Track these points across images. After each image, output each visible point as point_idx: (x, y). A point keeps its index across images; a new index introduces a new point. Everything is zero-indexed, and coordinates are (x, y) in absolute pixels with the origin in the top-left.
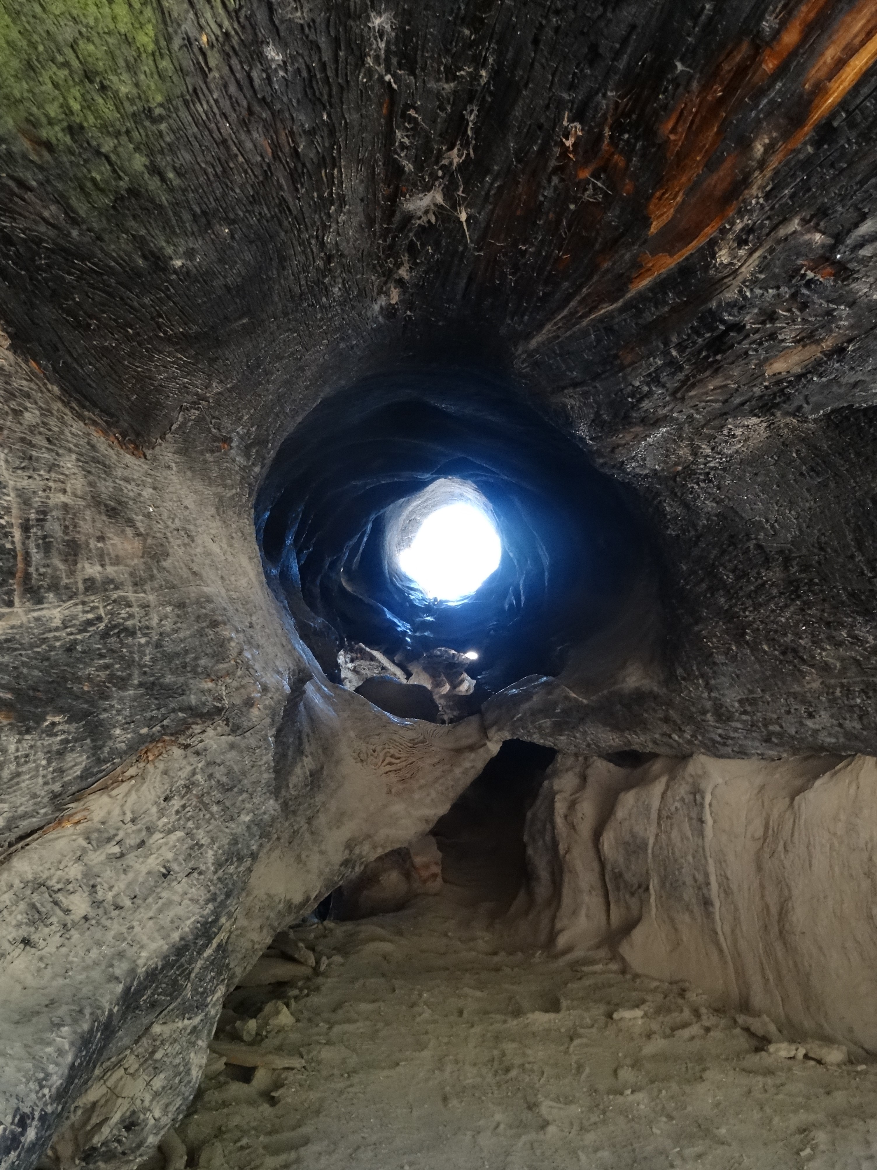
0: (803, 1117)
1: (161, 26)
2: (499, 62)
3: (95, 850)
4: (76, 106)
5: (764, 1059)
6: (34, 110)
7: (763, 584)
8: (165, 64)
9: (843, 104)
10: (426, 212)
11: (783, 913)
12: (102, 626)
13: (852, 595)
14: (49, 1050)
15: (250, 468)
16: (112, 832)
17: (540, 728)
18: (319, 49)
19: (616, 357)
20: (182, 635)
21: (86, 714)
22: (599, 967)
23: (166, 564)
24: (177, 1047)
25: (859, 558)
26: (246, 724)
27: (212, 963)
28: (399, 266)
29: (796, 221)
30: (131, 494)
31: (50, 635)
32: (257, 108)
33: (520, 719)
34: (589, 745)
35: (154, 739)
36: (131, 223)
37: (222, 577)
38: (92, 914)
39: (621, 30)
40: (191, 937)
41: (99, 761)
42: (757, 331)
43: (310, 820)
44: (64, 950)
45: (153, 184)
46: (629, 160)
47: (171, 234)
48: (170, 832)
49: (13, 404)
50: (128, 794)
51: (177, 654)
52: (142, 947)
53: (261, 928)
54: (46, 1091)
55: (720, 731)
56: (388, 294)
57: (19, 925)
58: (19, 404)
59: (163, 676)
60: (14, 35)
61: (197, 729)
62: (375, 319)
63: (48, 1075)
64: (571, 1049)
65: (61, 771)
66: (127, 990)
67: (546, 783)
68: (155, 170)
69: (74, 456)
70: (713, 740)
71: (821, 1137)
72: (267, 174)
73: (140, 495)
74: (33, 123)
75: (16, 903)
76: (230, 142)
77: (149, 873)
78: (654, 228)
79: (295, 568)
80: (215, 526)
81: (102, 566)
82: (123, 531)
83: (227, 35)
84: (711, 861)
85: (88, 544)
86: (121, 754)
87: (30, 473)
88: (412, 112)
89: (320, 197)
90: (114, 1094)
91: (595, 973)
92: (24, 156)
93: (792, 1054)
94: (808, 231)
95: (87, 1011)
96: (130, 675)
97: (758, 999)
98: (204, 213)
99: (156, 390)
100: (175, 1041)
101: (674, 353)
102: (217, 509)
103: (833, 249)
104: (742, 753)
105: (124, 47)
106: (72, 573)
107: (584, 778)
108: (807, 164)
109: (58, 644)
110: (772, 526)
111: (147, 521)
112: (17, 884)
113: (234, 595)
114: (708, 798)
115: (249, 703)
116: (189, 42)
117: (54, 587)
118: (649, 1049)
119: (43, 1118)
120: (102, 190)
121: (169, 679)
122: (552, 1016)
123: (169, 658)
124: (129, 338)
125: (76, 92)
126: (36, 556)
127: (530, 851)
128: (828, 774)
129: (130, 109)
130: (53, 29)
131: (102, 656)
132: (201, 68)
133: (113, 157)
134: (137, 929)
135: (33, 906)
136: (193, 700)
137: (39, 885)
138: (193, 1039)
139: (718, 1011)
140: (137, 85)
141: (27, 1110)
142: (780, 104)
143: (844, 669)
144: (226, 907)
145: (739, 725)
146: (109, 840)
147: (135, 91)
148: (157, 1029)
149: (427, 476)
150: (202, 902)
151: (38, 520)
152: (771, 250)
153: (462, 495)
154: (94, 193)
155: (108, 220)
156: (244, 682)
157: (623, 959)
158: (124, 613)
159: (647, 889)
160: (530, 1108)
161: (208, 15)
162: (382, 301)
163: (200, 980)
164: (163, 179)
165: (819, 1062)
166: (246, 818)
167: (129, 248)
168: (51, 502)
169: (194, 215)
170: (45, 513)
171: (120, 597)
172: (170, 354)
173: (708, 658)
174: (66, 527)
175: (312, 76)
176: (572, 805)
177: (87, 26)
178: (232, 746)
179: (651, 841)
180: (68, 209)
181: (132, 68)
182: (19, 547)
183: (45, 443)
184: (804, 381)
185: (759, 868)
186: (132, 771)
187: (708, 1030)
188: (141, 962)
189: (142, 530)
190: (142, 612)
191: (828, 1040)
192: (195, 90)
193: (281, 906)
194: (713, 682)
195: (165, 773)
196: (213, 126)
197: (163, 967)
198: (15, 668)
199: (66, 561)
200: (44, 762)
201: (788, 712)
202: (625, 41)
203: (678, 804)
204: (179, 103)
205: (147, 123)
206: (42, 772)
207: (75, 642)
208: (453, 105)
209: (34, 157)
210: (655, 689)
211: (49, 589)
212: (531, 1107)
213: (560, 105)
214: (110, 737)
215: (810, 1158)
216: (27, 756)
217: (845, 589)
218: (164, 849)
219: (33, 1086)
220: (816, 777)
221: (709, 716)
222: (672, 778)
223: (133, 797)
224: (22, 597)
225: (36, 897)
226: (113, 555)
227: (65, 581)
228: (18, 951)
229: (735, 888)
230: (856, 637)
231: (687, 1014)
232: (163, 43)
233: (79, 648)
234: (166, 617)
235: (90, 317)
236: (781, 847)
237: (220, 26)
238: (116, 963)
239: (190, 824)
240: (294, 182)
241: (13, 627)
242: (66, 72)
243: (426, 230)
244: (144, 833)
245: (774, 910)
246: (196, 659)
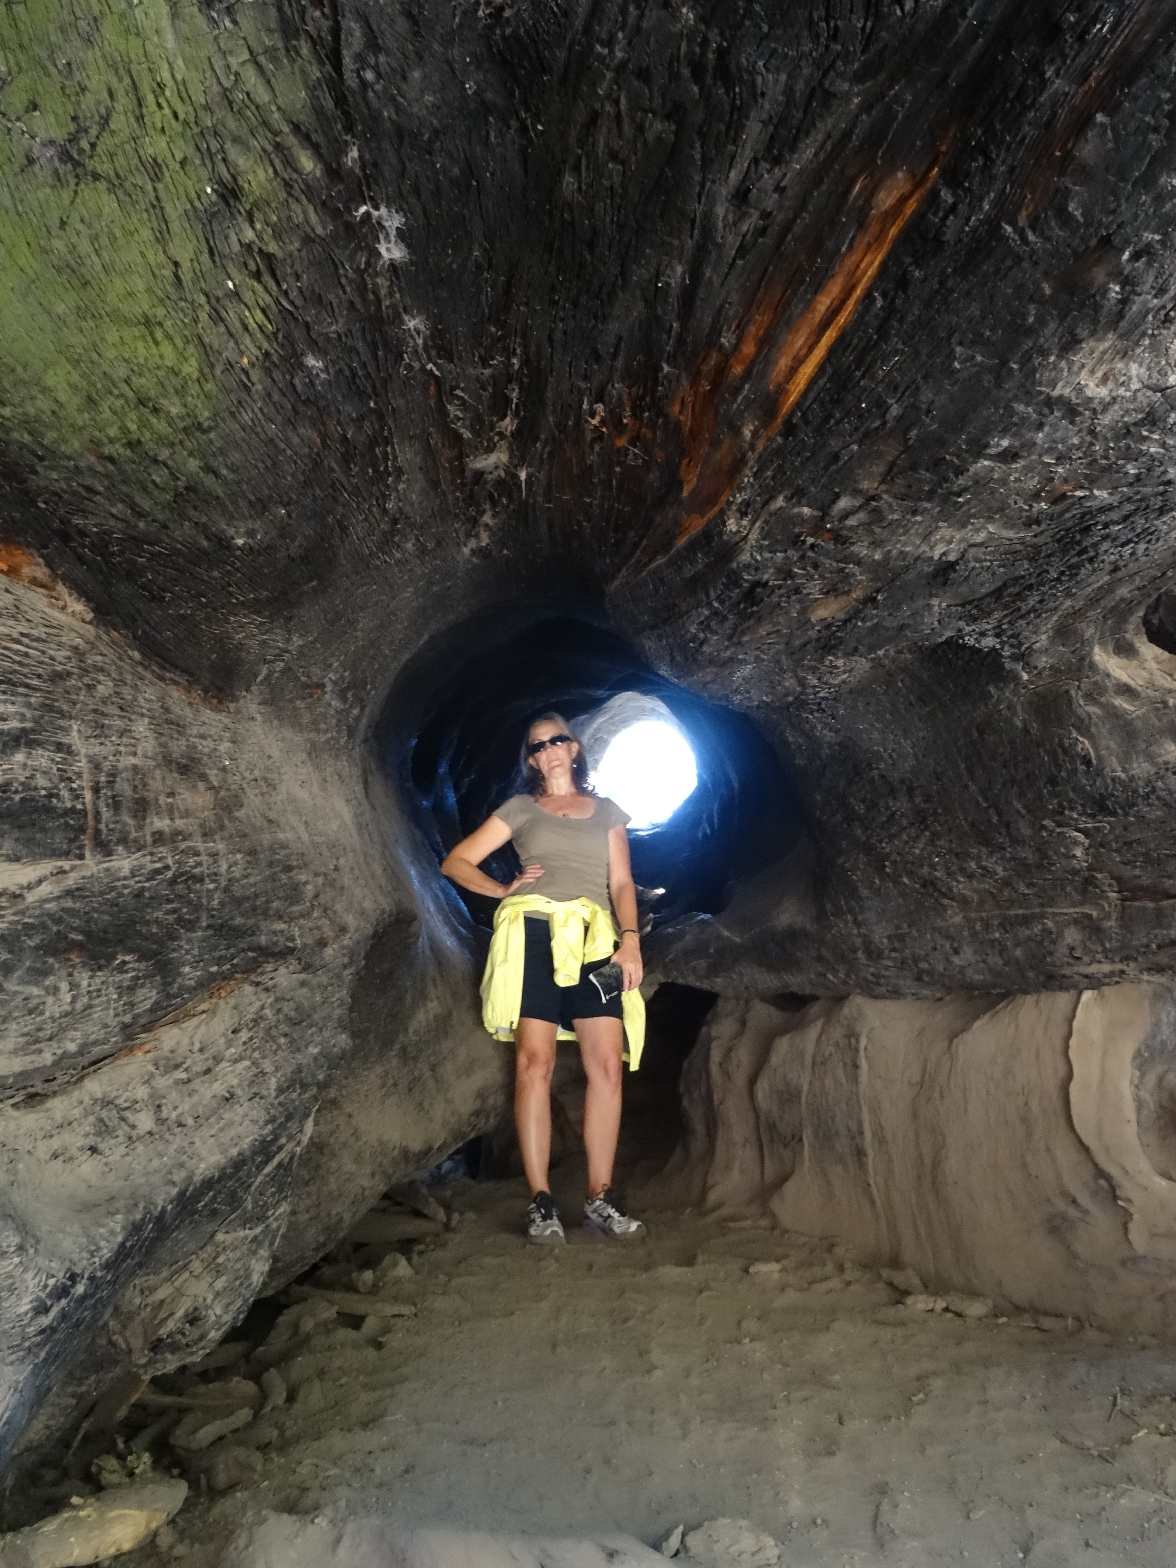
0: (926, 1365)
1: (204, 357)
2: (525, 352)
3: (162, 1076)
4: (133, 427)
5: (901, 1312)
6: (97, 434)
7: (893, 815)
8: (209, 386)
9: (798, 405)
10: (496, 468)
11: (937, 1162)
12: (170, 874)
13: (973, 825)
14: (102, 1230)
15: (347, 711)
16: (180, 1060)
17: (694, 970)
18: (358, 353)
19: (675, 605)
20: (252, 880)
21: (156, 953)
22: (747, 1223)
23: (240, 814)
24: (238, 1254)
25: (973, 788)
26: (318, 963)
27: (272, 1179)
28: (483, 512)
29: (781, 498)
30: (206, 750)
31: (119, 884)
32: (301, 408)
33: (672, 961)
34: (747, 988)
35: (226, 977)
36: (192, 513)
37: (306, 823)
38: (156, 1129)
39: (612, 340)
40: (248, 1153)
41: (169, 997)
42: (780, 587)
43: (433, 1068)
44: (128, 1159)
45: (209, 481)
46: (655, 434)
47: (230, 519)
48: (236, 1061)
49: (86, 680)
50: (197, 1027)
51: (248, 899)
52: (201, 1159)
53: (373, 1175)
54: (97, 1260)
55: (872, 970)
56: (477, 536)
57: (87, 1135)
58: (93, 679)
59: (231, 919)
60: (76, 377)
61: (269, 967)
62: (468, 561)
63: (98, 1249)
64: (698, 1301)
65: (132, 1005)
66: (182, 1193)
67: (704, 1029)
68: (208, 469)
69: (146, 720)
70: (866, 979)
71: (937, 1384)
72: (317, 464)
73: (215, 750)
74: (95, 443)
75: (86, 1116)
76: (277, 441)
77: (214, 1097)
78: (685, 493)
79: (451, 798)
80: (306, 771)
81: (172, 819)
82: (194, 787)
83: (267, 355)
84: (865, 1109)
85: (157, 800)
86: (191, 990)
87: (102, 740)
88: (458, 392)
89: (376, 471)
90: (179, 1293)
91: (741, 1229)
92: (90, 469)
93: (930, 1306)
94: (794, 506)
95: (141, 1206)
96: (198, 919)
97: (909, 1252)
98: (259, 500)
99: (236, 647)
100: (236, 1248)
101: (716, 604)
102: (309, 754)
103: (822, 519)
104: (896, 994)
105: (172, 377)
106: (140, 828)
107: (743, 1023)
108: (779, 452)
109: (126, 891)
110: (890, 756)
111: (221, 774)
112: (87, 1100)
113: (318, 839)
114: (863, 1042)
115: (322, 943)
116: (230, 365)
117: (123, 840)
118: (780, 1302)
119: (92, 1278)
120: (163, 489)
121: (238, 921)
122: (684, 1269)
123: (239, 902)
124: (204, 606)
125: (133, 415)
126: (106, 814)
127: (685, 1103)
128: (988, 1015)
129: (181, 425)
130: (109, 370)
131: (169, 901)
132: (245, 385)
133: (170, 463)
134: (198, 1144)
135: (101, 1120)
136: (263, 940)
137: (107, 1103)
138: (254, 1247)
139: (865, 1266)
140: (185, 406)
141: (78, 1271)
142: (754, 400)
143: (982, 902)
144: (286, 1128)
145: (889, 963)
146: (177, 1067)
147: (184, 411)
148: (220, 1237)
149: (600, 693)
150: (261, 1123)
151: (109, 782)
152: (766, 522)
153: (653, 710)
154: (156, 492)
155: (172, 512)
156: (320, 923)
157: (774, 1215)
158: (191, 861)
159: (801, 1140)
160: (641, 1355)
161: (248, 341)
162: (473, 544)
163: (261, 1194)
164: (217, 475)
165: (959, 1315)
166: (314, 1050)
167: (194, 532)
168: (121, 766)
169: (250, 502)
170: (114, 775)
171: (189, 847)
172: (245, 617)
173: (853, 893)
174: (135, 787)
175: (354, 375)
176: (728, 1052)
177: (138, 365)
178: (303, 984)
179: (805, 1088)
180: (133, 506)
181: (181, 392)
182: (89, 806)
183: (118, 712)
184: (849, 626)
185: (915, 1116)
186: (204, 1006)
187: (849, 1283)
188: (199, 1172)
189: (216, 784)
190: (211, 860)
191: (973, 1294)
192: (240, 402)
193: (396, 1153)
194: (860, 918)
195: (235, 1008)
196: (259, 429)
197: (220, 1179)
198: (86, 913)
199: (135, 817)
200: (115, 996)
201: (935, 949)
202: (617, 347)
203: (831, 1049)
204: (226, 414)
205: (198, 434)
206: (113, 1005)
207: (143, 889)
208: (494, 386)
209: (99, 468)
210: (808, 926)
211: (118, 843)
212: (643, 1353)
213: (581, 393)
214: (180, 975)
215: (922, 1403)
216: (99, 990)
217: (966, 819)
218: (230, 1076)
219: (85, 1255)
220: (977, 1018)
221: (860, 954)
222: (828, 1022)
223: (203, 1029)
224: (91, 851)
225: (104, 1114)
226: (182, 809)
227: (134, 835)
228: (85, 1157)
229: (889, 1136)
230: (984, 868)
231: (830, 1268)
232: (207, 370)
233: (147, 894)
234: (236, 864)
235: (164, 590)
236: (936, 1094)
237: (260, 348)
238: (175, 1171)
239: (256, 1054)
240: (347, 463)
241: (84, 877)
242: (123, 402)
243: (500, 482)
244: (210, 1062)
245: (928, 1161)
246: (268, 902)
